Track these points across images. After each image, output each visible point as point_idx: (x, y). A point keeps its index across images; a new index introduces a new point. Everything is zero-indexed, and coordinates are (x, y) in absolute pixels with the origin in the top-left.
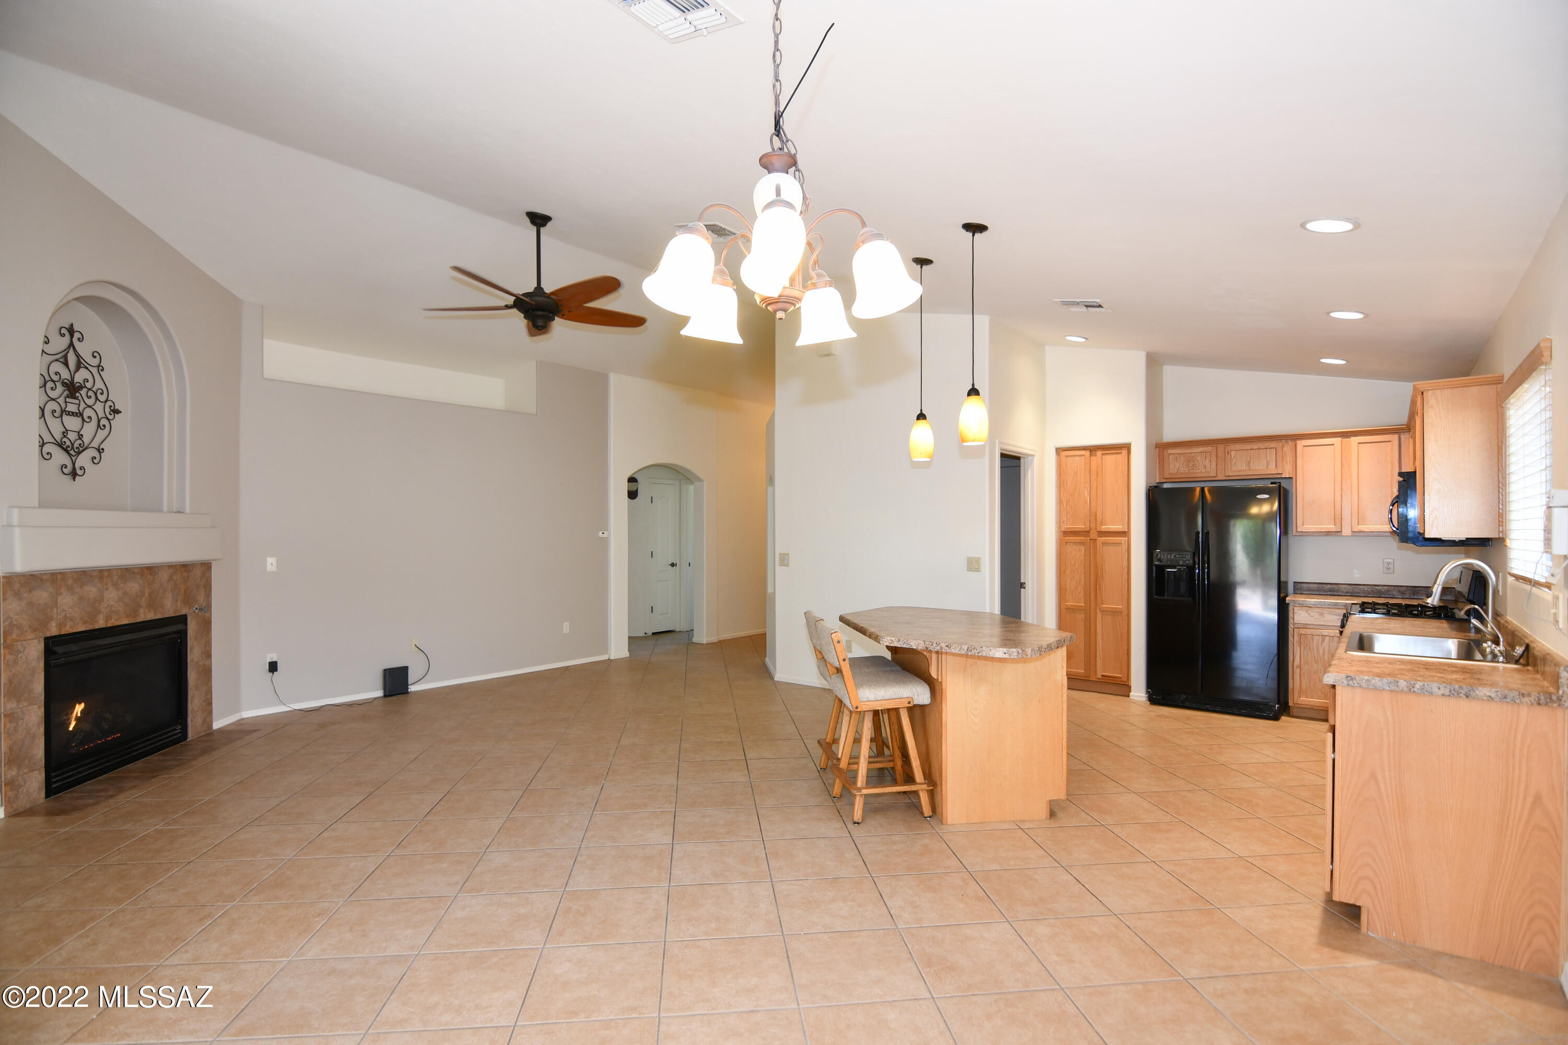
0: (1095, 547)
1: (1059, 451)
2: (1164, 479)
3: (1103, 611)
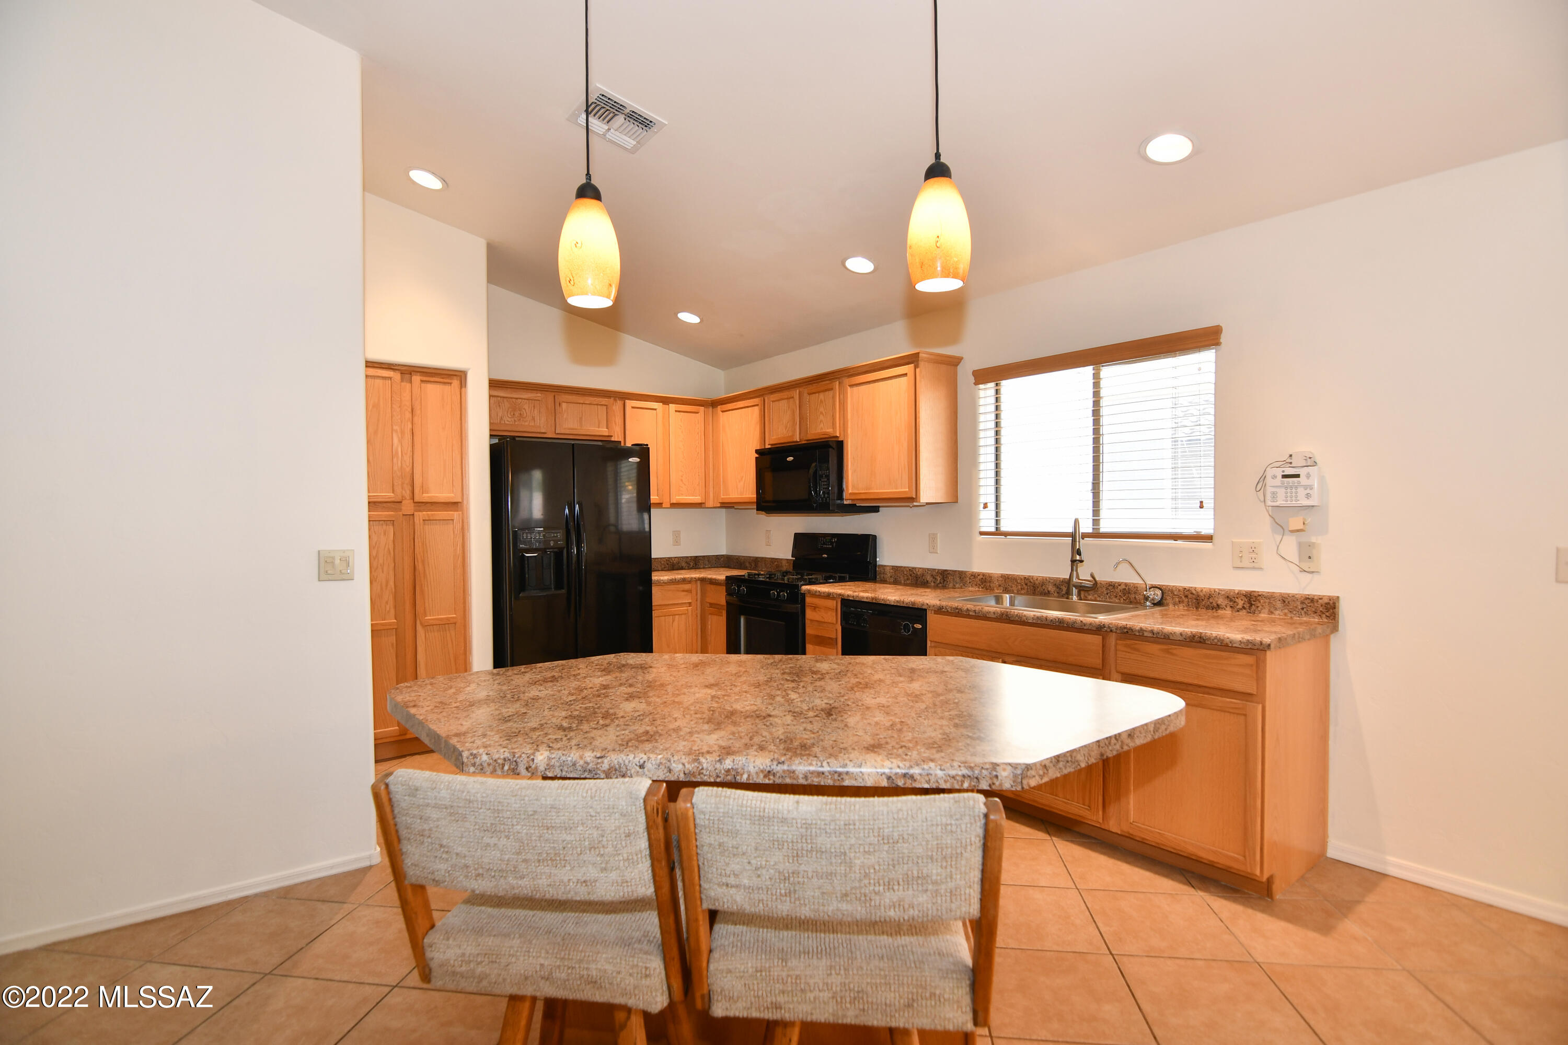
0: (412, 527)
3: (424, 626)
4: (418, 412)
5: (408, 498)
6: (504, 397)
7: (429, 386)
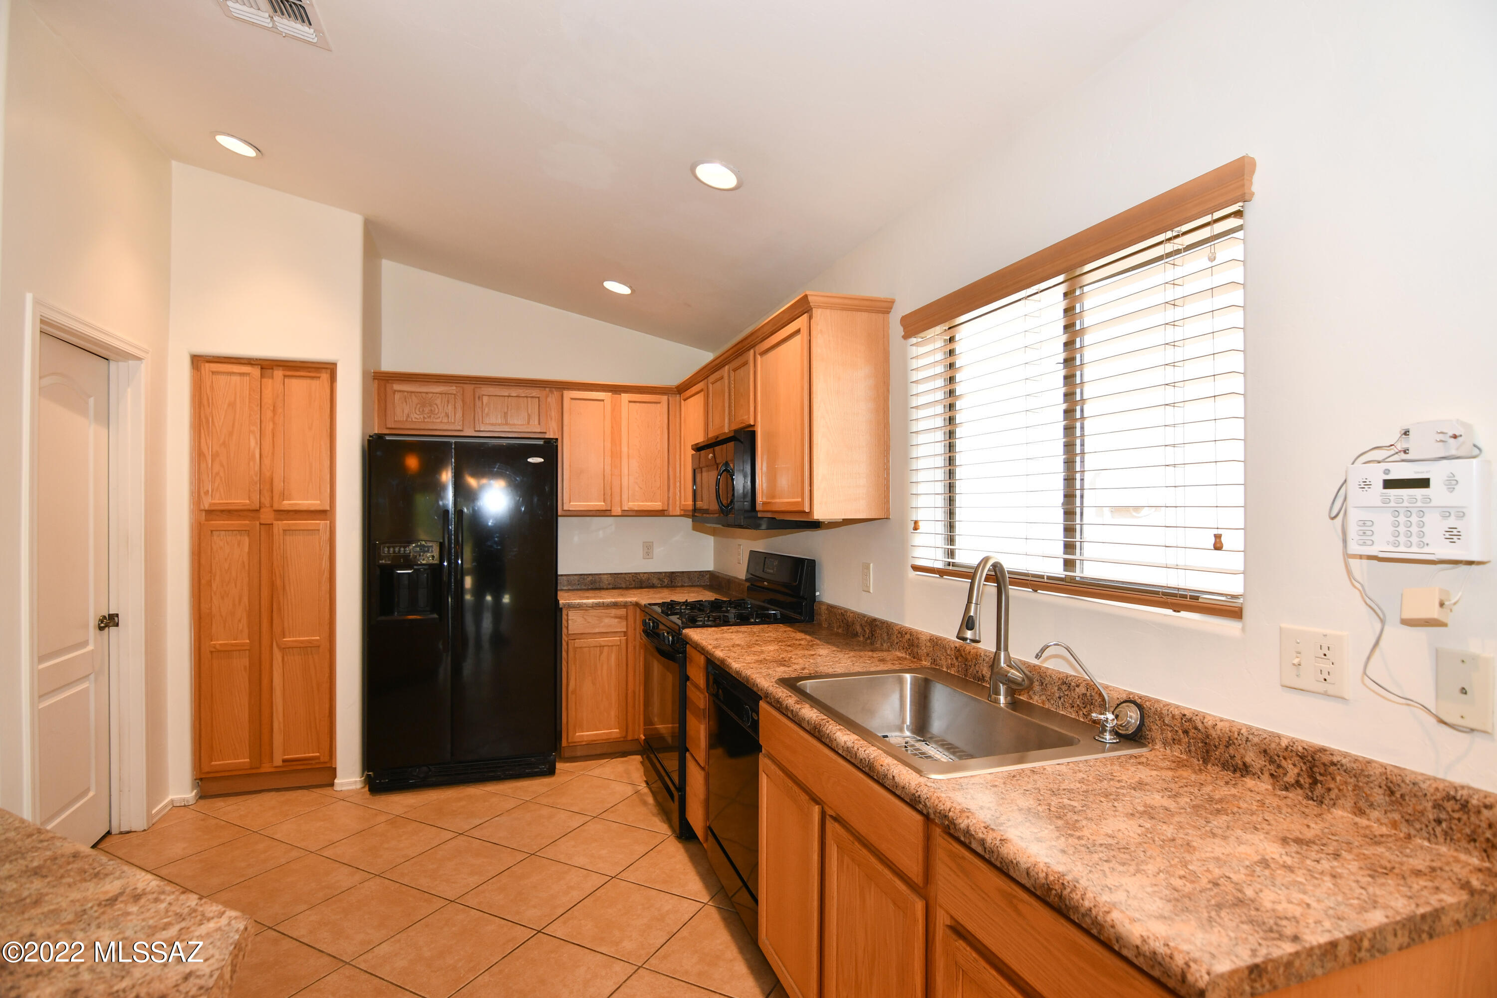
0: (270, 535)
1: (198, 361)
2: (387, 428)
3: (284, 649)
4: (280, 410)
5: (268, 505)
6: (412, 392)
7: (294, 382)
